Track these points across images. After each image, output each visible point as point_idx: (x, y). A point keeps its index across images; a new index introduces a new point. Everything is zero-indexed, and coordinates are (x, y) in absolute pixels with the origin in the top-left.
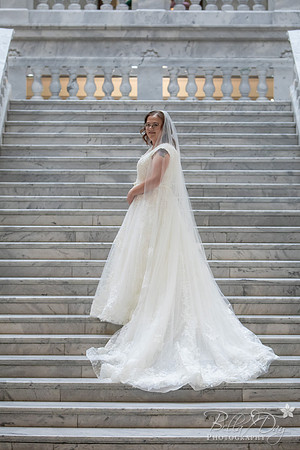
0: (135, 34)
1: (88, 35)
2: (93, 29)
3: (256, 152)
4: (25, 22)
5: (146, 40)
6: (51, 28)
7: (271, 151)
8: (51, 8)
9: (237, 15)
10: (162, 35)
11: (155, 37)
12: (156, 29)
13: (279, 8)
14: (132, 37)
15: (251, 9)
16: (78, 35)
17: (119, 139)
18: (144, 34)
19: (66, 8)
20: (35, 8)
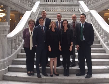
0: (57, 5)
1: (51, 5)
2: (52, 4)
4: (43, 4)
5: (58, 6)
6: (47, 4)
10: (60, 5)
11: (59, 5)
12: (59, 4)
14: (56, 5)
15: (71, 2)
16: (50, 5)
18: (58, 5)
19: (48, 2)
20: (45, 2)
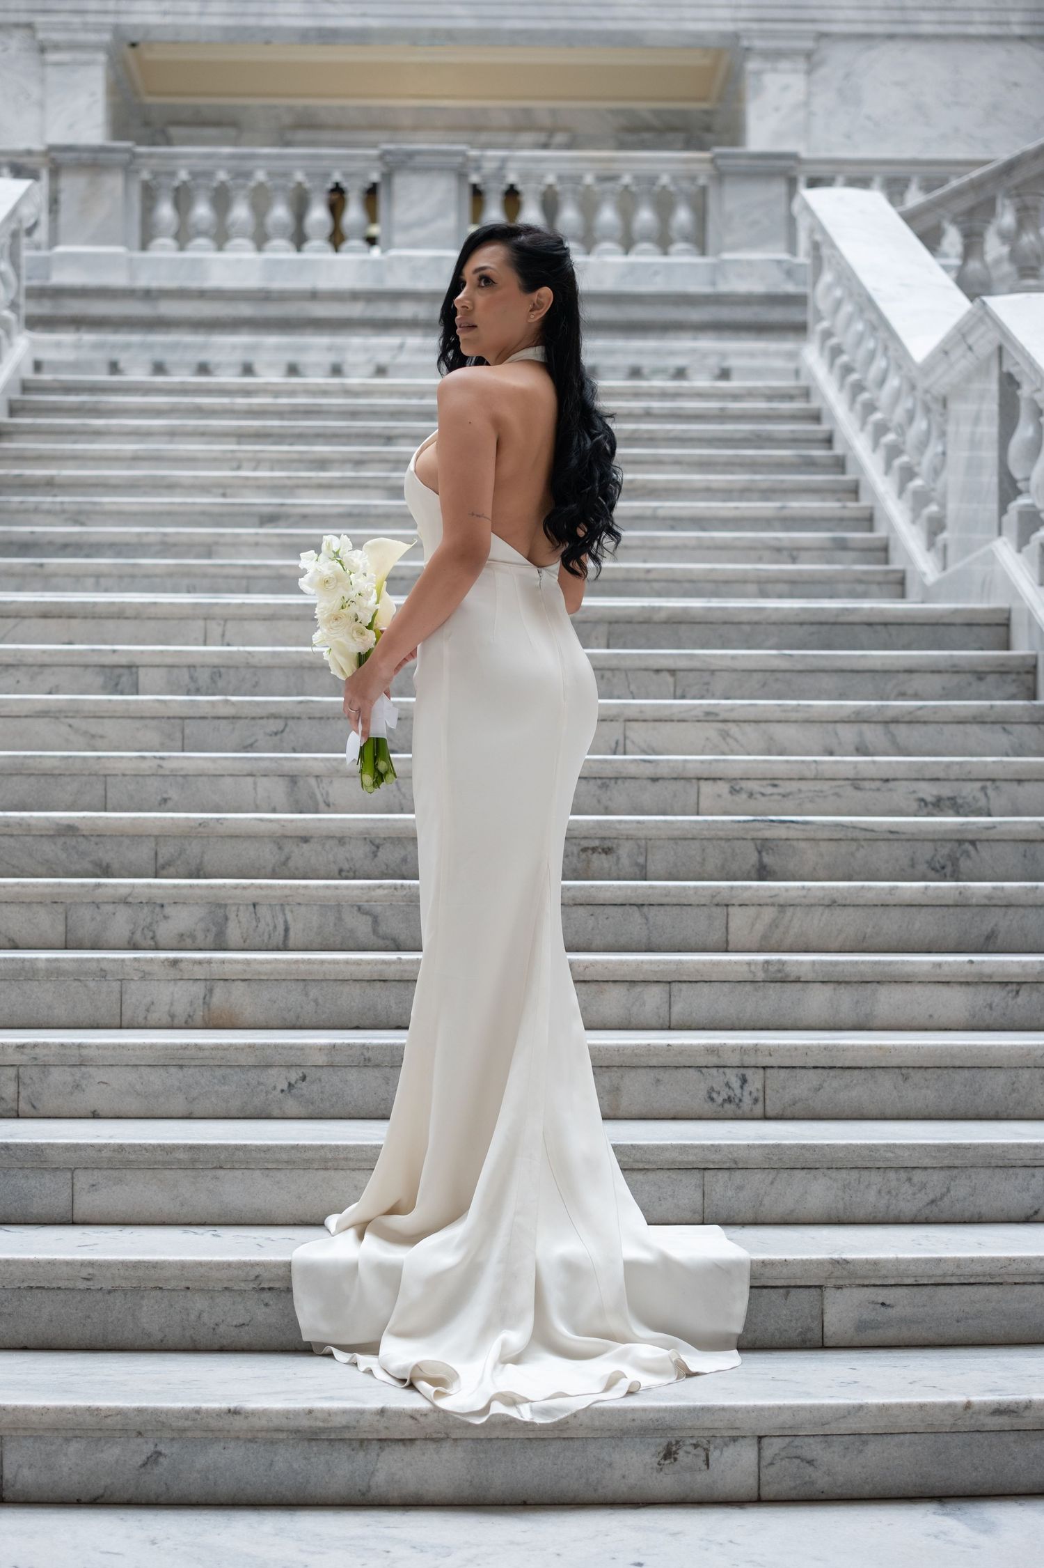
3: (727, 493)
7: (767, 493)
8: (182, 248)
9: (633, 268)
13: (735, 248)
15: (666, 253)
17: (322, 463)
19: (220, 248)
20: (144, 246)
